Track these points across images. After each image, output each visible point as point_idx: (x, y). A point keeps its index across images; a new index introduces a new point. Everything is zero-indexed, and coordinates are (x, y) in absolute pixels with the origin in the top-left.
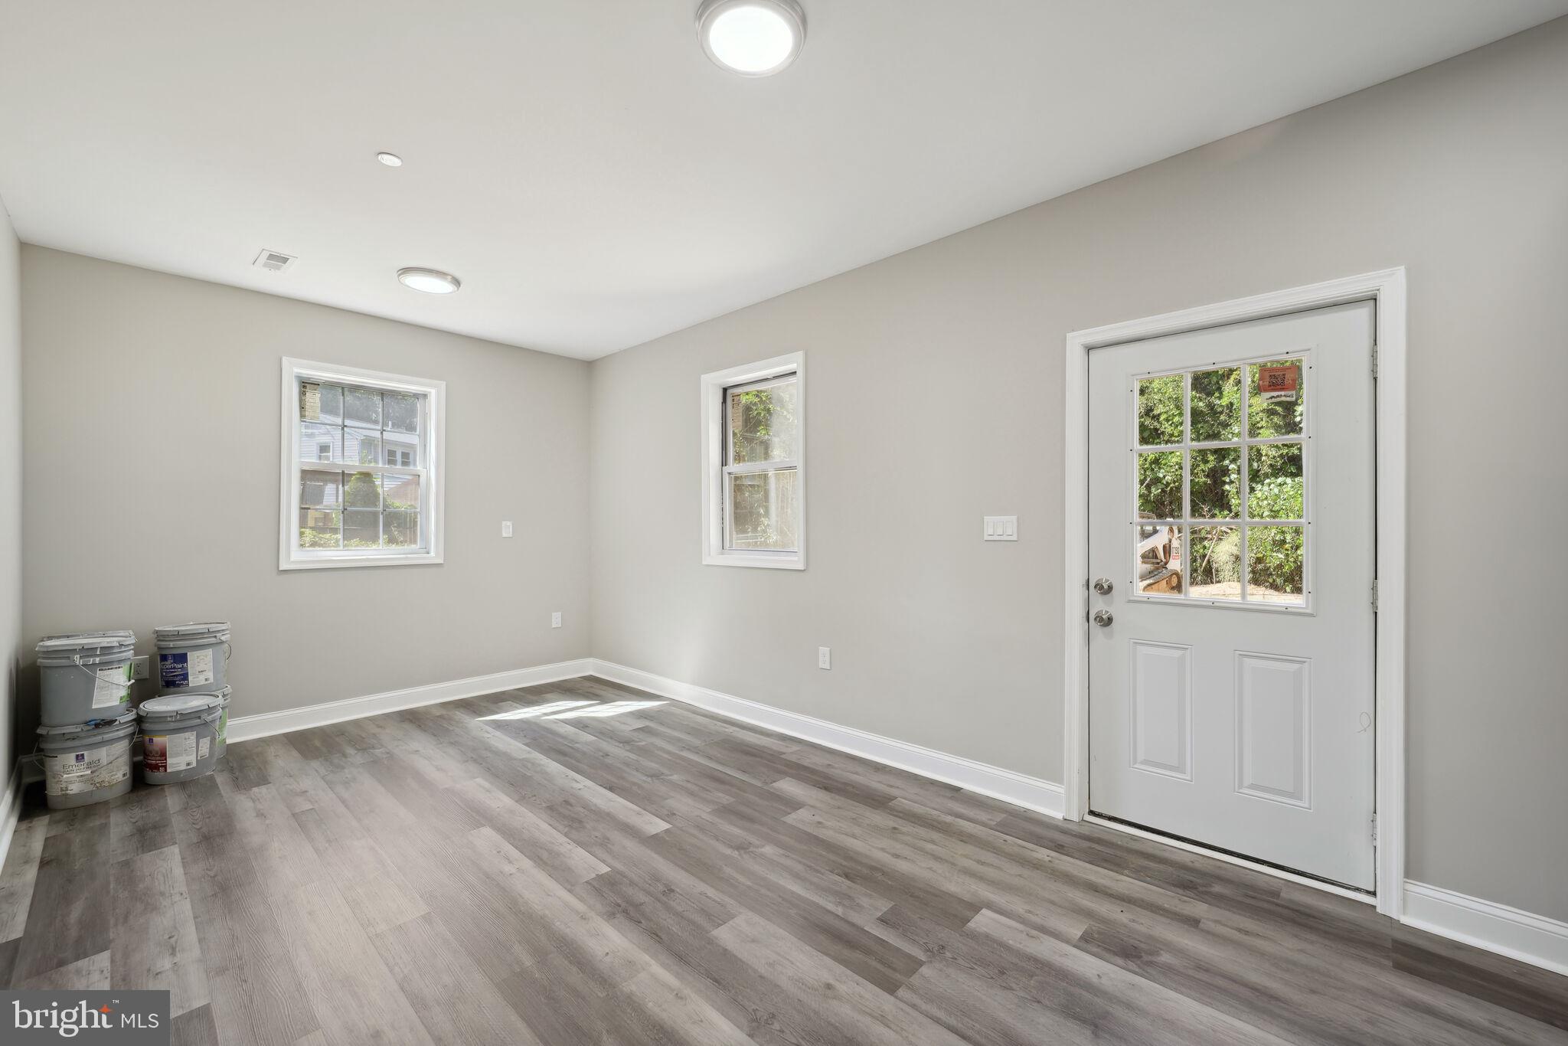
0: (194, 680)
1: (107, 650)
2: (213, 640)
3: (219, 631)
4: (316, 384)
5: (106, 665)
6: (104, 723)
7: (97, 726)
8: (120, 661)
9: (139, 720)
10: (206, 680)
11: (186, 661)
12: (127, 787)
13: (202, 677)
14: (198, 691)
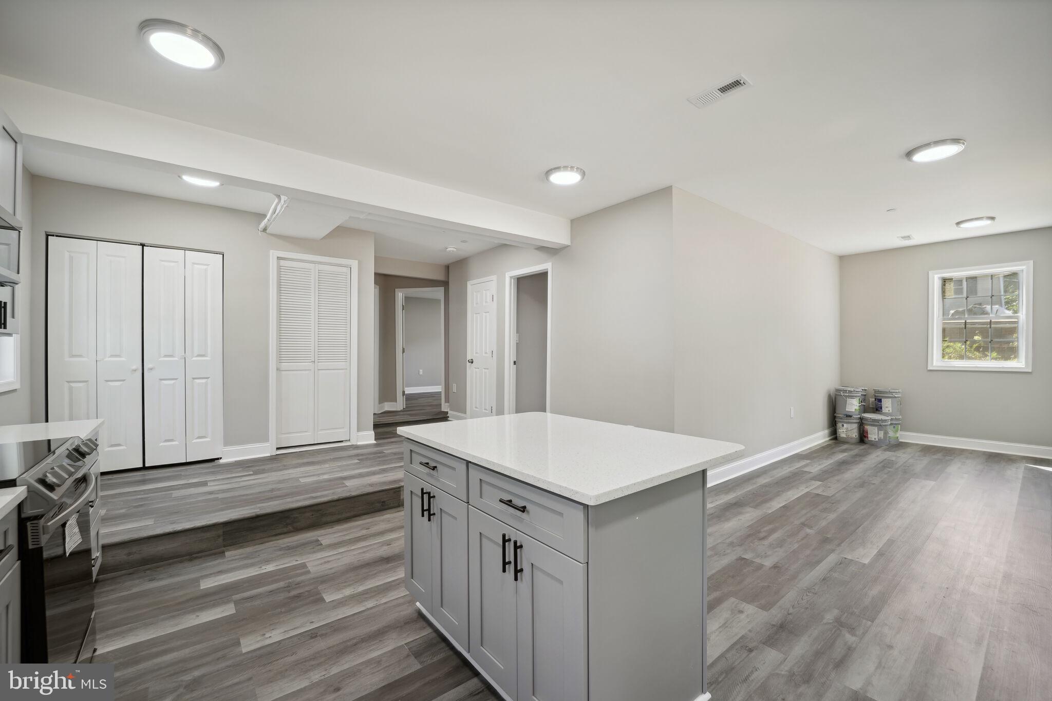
0: (885, 410)
1: (850, 392)
2: (891, 395)
3: (894, 392)
4: (951, 279)
5: (852, 397)
6: (849, 416)
7: (847, 416)
8: (856, 396)
9: (861, 419)
10: (889, 411)
11: (881, 402)
12: (858, 440)
13: (887, 409)
14: (885, 414)
